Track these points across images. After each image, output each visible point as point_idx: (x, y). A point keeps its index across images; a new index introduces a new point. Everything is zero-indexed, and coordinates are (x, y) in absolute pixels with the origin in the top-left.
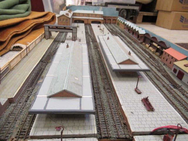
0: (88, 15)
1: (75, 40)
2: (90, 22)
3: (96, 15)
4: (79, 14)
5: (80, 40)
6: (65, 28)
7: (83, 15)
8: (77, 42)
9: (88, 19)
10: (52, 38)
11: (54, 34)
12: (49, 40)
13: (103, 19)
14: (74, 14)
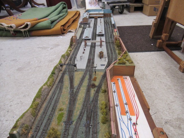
0: (96, 14)
1: (89, 28)
2: (97, 17)
3: (100, 14)
4: (92, 14)
5: (91, 28)
6: (86, 24)
7: (94, 14)
8: (90, 28)
9: (96, 16)
10: (82, 27)
11: (82, 26)
12: (81, 28)
13: (103, 15)
14: (90, 14)
